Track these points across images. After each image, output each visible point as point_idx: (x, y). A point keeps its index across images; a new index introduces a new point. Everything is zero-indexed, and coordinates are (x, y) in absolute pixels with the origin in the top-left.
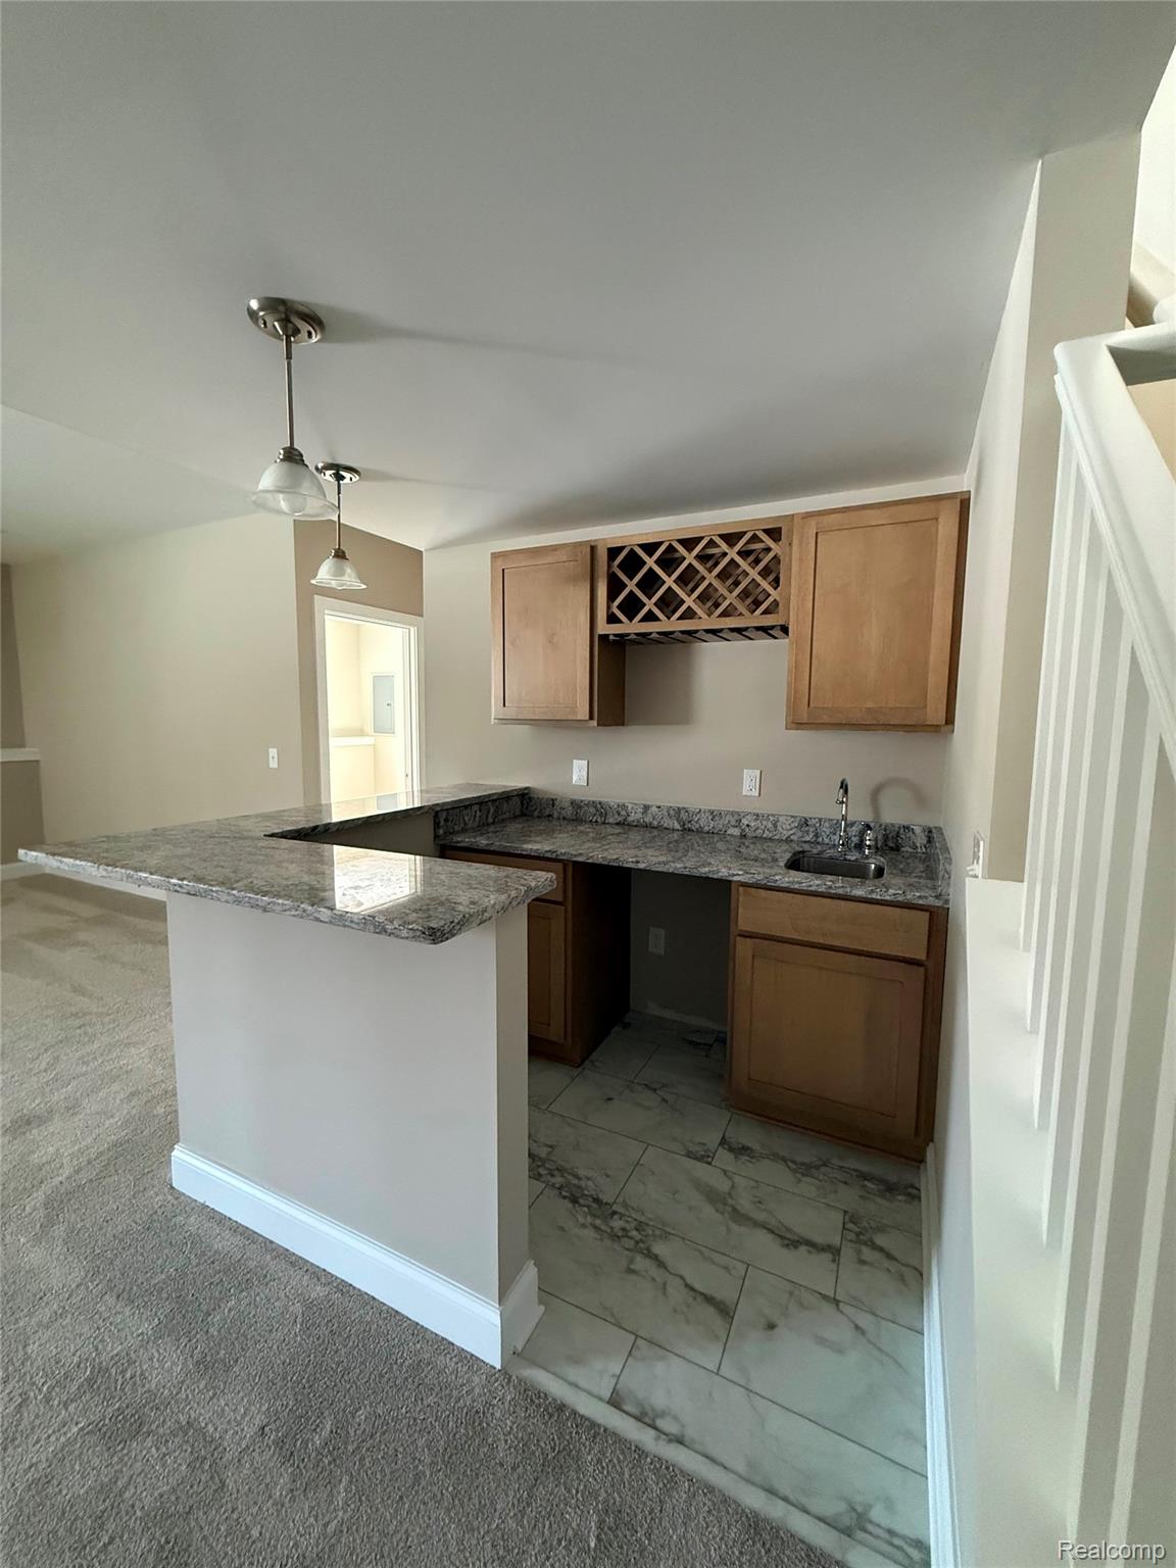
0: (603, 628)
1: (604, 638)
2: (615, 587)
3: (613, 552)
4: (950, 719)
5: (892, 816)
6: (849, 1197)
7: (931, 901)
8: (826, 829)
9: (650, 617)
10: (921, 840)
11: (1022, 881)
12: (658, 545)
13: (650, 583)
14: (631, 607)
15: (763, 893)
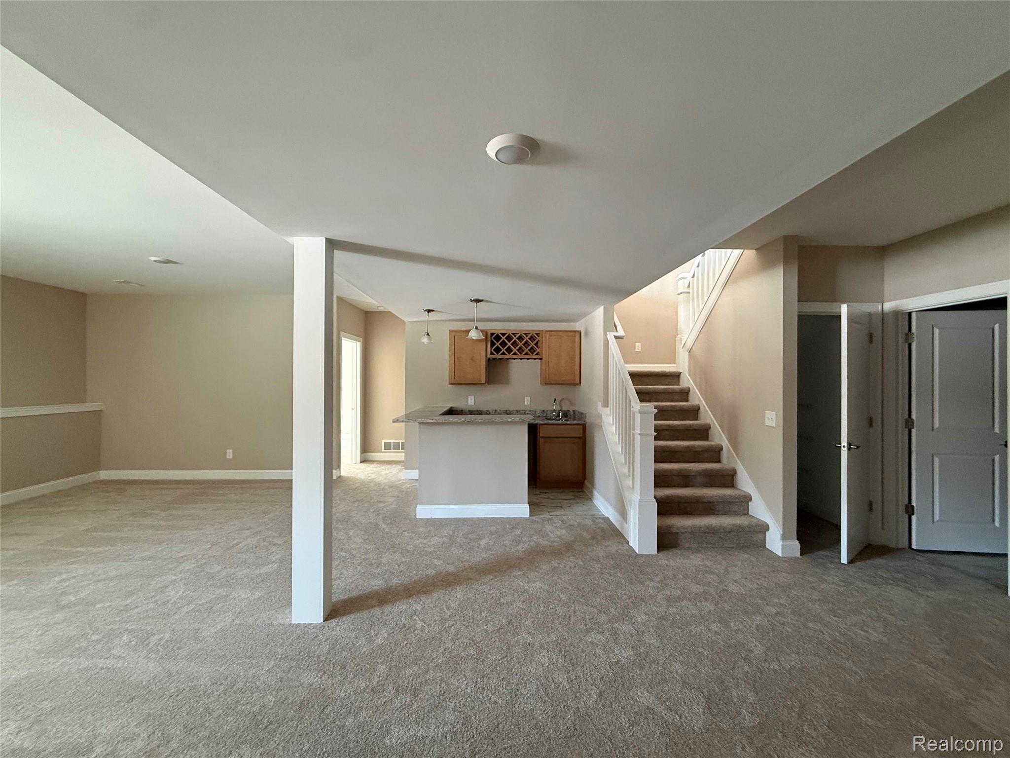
0: (489, 356)
1: (489, 359)
2: (493, 344)
3: (492, 334)
4: (580, 383)
5: (565, 408)
6: (572, 494)
7: (583, 423)
8: (549, 413)
9: (504, 353)
10: (572, 413)
11: (608, 407)
12: (506, 334)
13: (503, 344)
14: (498, 350)
15: (546, 426)
